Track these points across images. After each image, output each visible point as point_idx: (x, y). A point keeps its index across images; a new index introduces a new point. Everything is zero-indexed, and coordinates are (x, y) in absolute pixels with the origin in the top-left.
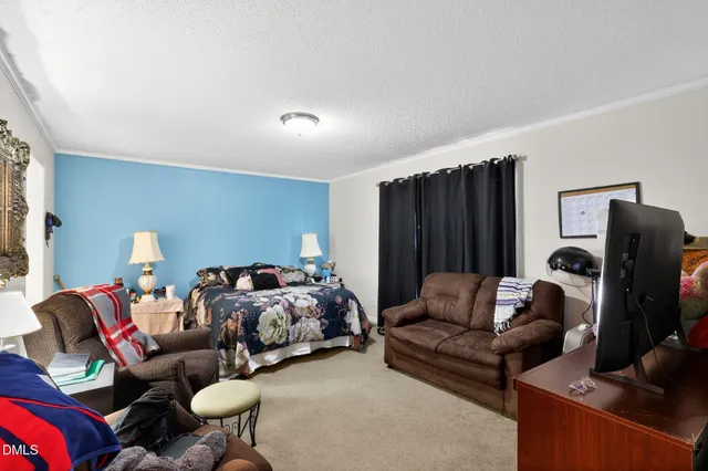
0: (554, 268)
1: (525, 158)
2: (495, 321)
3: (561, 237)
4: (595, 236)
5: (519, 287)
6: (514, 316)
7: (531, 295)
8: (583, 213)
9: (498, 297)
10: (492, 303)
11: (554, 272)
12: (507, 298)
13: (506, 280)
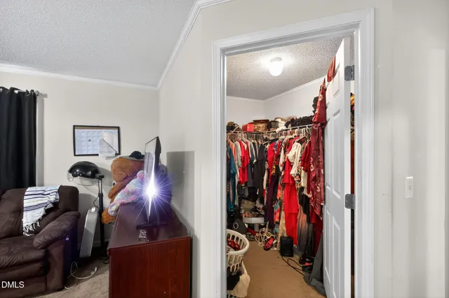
0: (75, 176)
1: (46, 96)
2: (24, 225)
3: (75, 155)
4: (97, 155)
5: (46, 193)
6: (44, 216)
7: (58, 197)
8: (90, 140)
9: (25, 205)
10: (19, 211)
11: (75, 179)
12: (36, 204)
13: (30, 190)
